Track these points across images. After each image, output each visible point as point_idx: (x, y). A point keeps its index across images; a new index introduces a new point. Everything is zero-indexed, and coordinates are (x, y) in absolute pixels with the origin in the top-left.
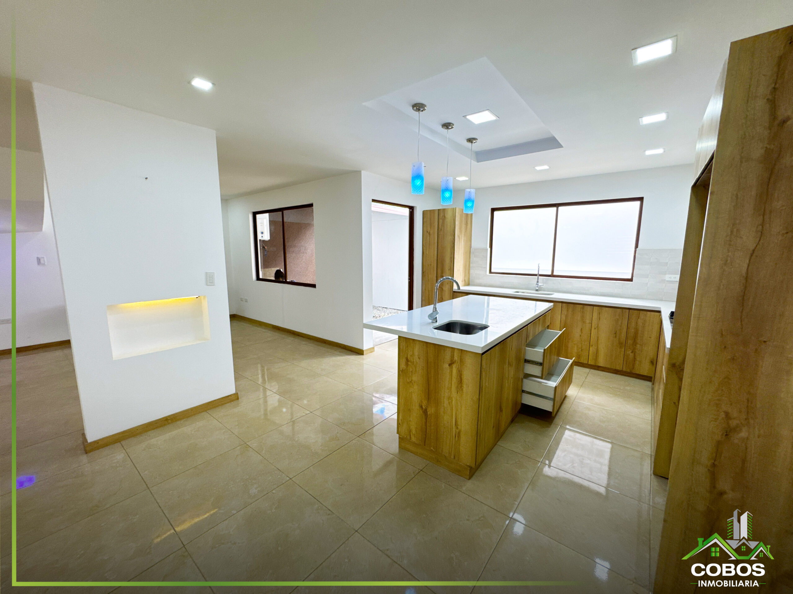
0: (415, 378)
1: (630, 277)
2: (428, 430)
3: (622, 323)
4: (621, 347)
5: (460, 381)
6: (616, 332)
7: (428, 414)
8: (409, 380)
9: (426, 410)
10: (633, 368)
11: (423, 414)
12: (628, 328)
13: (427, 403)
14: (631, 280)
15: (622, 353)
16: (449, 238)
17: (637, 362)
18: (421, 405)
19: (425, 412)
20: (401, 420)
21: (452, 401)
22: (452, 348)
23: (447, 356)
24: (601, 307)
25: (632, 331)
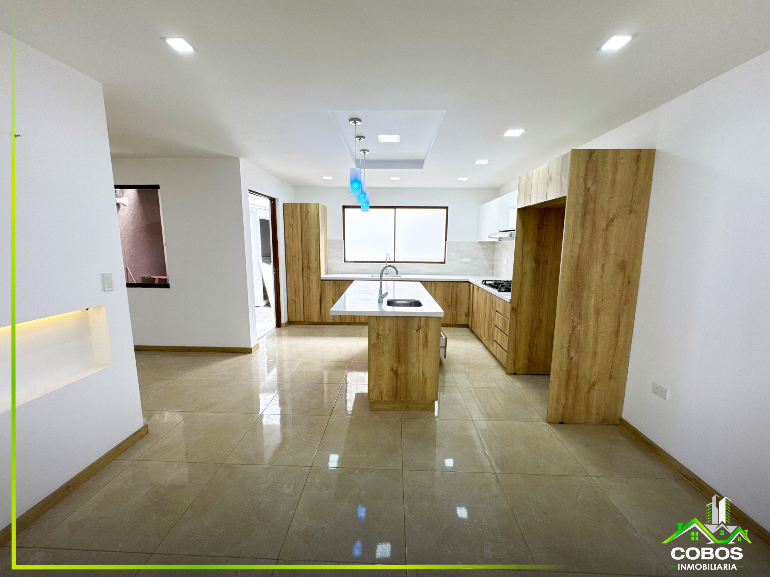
0: (386, 348)
1: (443, 261)
2: (398, 386)
3: (448, 292)
4: (449, 309)
5: (426, 341)
6: (446, 298)
7: (399, 373)
8: (380, 351)
9: (397, 371)
10: (456, 321)
11: (394, 375)
12: (452, 295)
13: (397, 365)
14: (444, 263)
15: (450, 312)
16: (315, 231)
17: (458, 317)
18: (392, 368)
19: (396, 373)
20: (372, 387)
21: (419, 356)
22: (419, 317)
23: (415, 324)
24: (436, 282)
25: (454, 296)
